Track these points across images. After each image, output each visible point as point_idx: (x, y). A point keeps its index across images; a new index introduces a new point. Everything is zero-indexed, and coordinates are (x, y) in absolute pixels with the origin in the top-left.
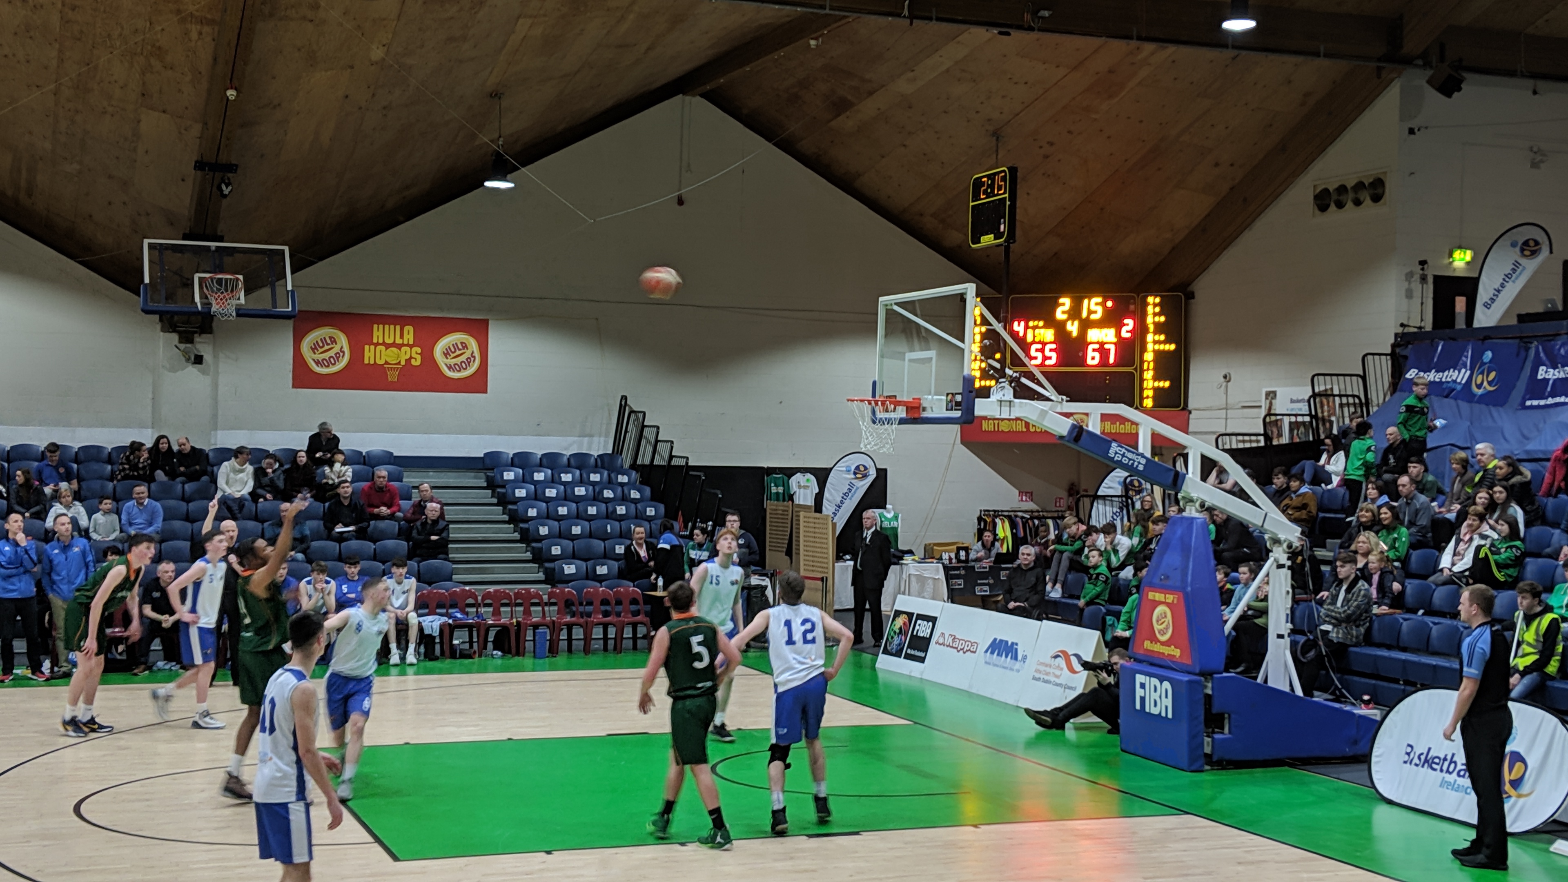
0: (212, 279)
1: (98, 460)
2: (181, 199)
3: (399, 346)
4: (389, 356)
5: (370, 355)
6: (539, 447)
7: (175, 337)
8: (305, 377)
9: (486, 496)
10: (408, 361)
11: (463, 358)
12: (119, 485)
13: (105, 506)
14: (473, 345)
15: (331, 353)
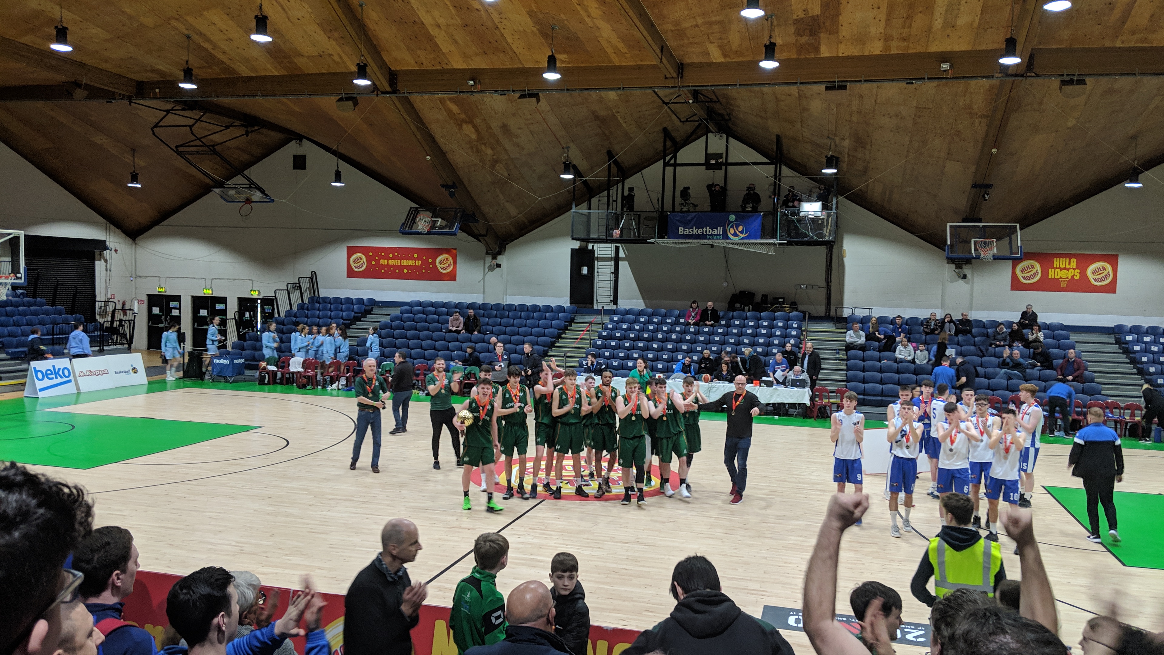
0: (981, 241)
2: (962, 202)
3: (1068, 269)
4: (1063, 274)
5: (1052, 274)
6: (1146, 322)
7: (953, 266)
8: (1016, 285)
9: (1115, 348)
10: (1072, 277)
11: (1103, 275)
12: (928, 336)
13: (922, 347)
14: (1109, 268)
15: (1032, 273)
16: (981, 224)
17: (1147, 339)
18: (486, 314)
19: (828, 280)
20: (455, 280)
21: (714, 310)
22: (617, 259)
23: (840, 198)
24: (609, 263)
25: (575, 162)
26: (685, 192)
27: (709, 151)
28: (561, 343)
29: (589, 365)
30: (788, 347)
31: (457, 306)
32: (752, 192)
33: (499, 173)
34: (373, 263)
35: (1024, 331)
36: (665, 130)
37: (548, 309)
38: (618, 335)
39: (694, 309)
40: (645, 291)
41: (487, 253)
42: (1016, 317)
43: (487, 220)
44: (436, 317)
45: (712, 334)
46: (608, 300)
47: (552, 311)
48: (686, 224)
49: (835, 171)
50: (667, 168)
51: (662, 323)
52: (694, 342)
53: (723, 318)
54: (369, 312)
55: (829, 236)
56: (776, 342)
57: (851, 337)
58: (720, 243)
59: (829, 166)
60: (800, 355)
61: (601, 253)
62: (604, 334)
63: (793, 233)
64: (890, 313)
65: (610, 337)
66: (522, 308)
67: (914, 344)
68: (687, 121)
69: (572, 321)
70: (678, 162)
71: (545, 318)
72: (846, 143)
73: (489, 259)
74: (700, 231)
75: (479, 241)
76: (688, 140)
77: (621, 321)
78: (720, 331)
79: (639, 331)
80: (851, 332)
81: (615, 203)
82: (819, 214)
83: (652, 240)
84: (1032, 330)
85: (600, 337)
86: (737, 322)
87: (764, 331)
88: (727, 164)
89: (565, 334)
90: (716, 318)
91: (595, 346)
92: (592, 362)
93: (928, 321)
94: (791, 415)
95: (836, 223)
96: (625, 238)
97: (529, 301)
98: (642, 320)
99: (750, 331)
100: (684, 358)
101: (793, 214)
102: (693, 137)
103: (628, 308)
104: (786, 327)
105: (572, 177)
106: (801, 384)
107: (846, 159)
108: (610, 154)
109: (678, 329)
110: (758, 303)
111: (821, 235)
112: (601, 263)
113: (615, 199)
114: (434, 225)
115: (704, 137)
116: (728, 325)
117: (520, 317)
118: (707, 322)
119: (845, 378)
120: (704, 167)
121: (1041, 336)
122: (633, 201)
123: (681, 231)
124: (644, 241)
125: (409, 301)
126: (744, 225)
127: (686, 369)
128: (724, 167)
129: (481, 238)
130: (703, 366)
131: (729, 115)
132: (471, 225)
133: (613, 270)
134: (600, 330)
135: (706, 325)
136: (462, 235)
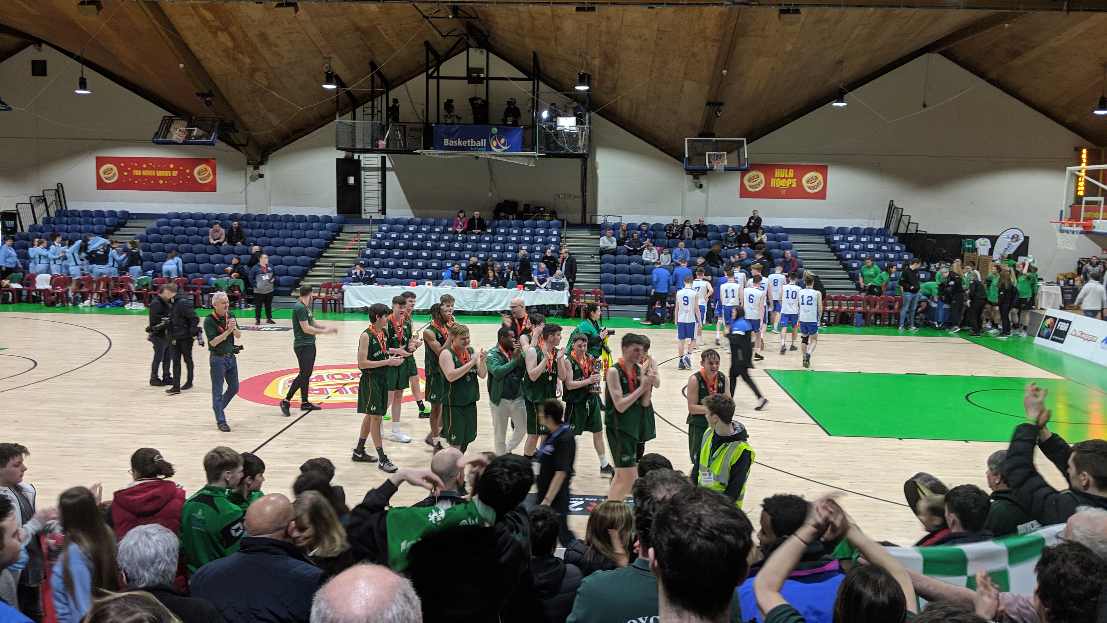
0: (713, 154)
1: (661, 230)
2: (698, 118)
3: (787, 179)
4: (782, 183)
5: (773, 183)
6: (850, 224)
7: (691, 177)
8: (744, 193)
9: (825, 247)
10: (790, 185)
11: (815, 183)
12: (670, 241)
13: (666, 251)
14: (820, 177)
15: (757, 182)
16: (714, 139)
17: (850, 239)
18: (249, 226)
19: (584, 191)
20: (215, 191)
21: (481, 220)
22: (384, 169)
23: (593, 113)
24: (376, 173)
25: (337, 72)
26: (449, 105)
27: (470, 66)
28: (329, 253)
29: (358, 274)
30: (549, 253)
31: (218, 217)
32: (512, 107)
33: (257, 81)
34: (126, 174)
35: (751, 234)
36: (427, 44)
37: (315, 219)
38: (387, 244)
39: (461, 219)
40: (413, 201)
41: (249, 163)
42: (743, 222)
43: (247, 130)
44: (196, 229)
45: (480, 241)
46: (376, 210)
47: (319, 221)
48: (451, 136)
49: (587, 88)
50: (430, 80)
51: (431, 231)
52: (462, 249)
53: (489, 227)
54: (122, 225)
55: (583, 149)
56: (538, 248)
57: (604, 242)
58: (484, 155)
59: (581, 83)
60: (560, 260)
61: (367, 163)
62: (374, 243)
63: (552, 146)
64: (637, 220)
65: (380, 246)
66: (288, 218)
67: (658, 248)
68: (447, 35)
69: (340, 231)
70: (441, 75)
71: (312, 229)
72: (597, 62)
73: (250, 169)
74: (464, 143)
75: (239, 150)
76: (449, 54)
77: (390, 230)
78: (487, 238)
79: (408, 240)
80: (604, 238)
81: (379, 114)
82: (574, 128)
83: (418, 151)
84: (757, 233)
85: (369, 246)
86: (502, 230)
87: (527, 239)
88: (488, 78)
89: (333, 244)
90: (483, 227)
91: (364, 255)
92: (361, 272)
93: (670, 226)
94: (552, 316)
95: (590, 137)
96: (391, 148)
97: (294, 211)
98: (411, 229)
99: (514, 239)
100: (453, 265)
101: (551, 128)
102: (455, 51)
103: (396, 217)
104: (547, 234)
105: (334, 87)
106: (560, 287)
107: (597, 77)
108: (373, 65)
109: (446, 237)
110: (521, 212)
111: (576, 148)
112: (367, 173)
113: (379, 109)
114: (190, 135)
115: (465, 52)
116: (494, 233)
117: (286, 228)
118: (474, 231)
119: (599, 280)
120: (466, 81)
121: (764, 238)
122: (398, 112)
123: (446, 142)
124: (410, 152)
125: (165, 212)
126: (506, 138)
127: (454, 276)
128: (485, 81)
129: (240, 148)
130: (471, 272)
131: (488, 31)
132: (230, 134)
133: (380, 180)
134: (369, 239)
135: (473, 234)
136: (220, 145)
